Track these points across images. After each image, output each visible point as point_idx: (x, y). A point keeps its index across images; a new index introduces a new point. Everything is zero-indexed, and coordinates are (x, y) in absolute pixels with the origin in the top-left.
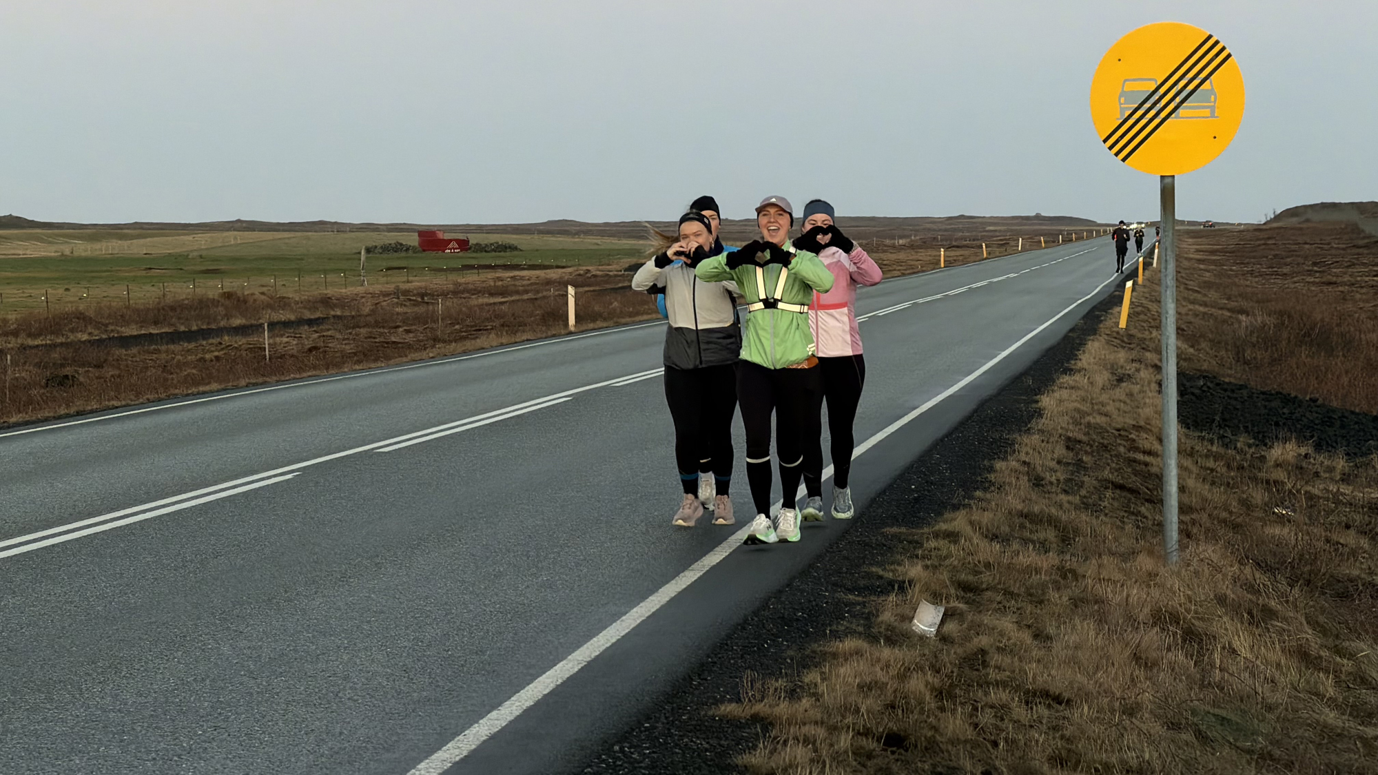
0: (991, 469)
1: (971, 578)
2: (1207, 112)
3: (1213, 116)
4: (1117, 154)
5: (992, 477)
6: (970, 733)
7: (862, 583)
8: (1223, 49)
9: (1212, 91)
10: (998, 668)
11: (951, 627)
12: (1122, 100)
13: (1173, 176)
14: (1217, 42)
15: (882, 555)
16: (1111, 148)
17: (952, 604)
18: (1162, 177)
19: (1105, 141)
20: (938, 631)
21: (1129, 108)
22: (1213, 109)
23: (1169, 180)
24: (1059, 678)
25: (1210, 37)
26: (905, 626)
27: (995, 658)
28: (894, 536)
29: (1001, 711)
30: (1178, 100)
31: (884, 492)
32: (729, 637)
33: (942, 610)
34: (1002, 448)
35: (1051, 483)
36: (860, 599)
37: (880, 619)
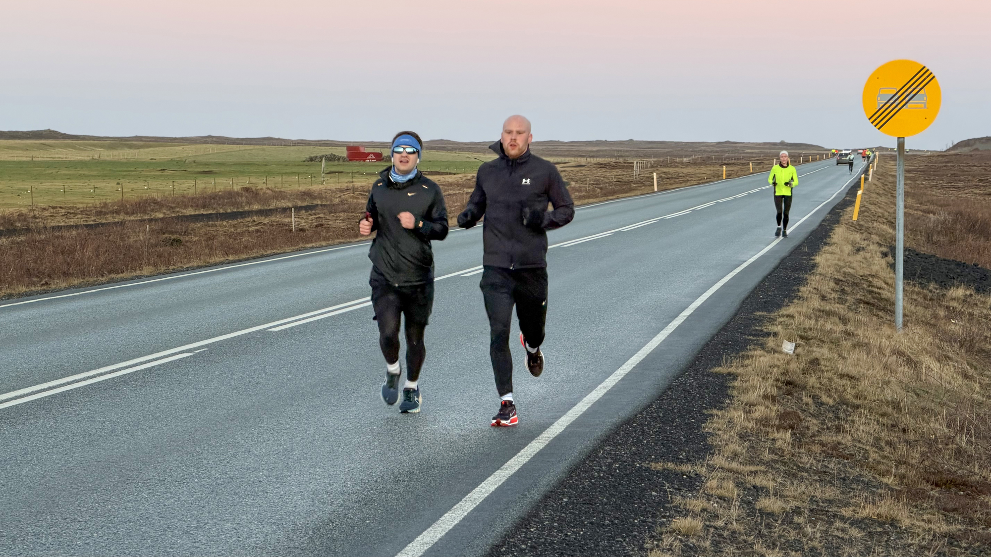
0: (799, 291)
1: (803, 334)
2: (922, 106)
3: (925, 107)
4: (875, 126)
5: (800, 294)
6: (818, 385)
7: (754, 333)
8: (931, 73)
9: (925, 95)
10: (825, 366)
11: (799, 350)
12: (879, 99)
13: (904, 138)
14: (928, 70)
15: (758, 323)
16: (872, 123)
17: (797, 342)
18: (899, 138)
19: (870, 119)
20: (794, 352)
21: (882, 103)
22: (925, 104)
23: (902, 140)
24: (853, 371)
25: (924, 67)
26: (779, 349)
27: (823, 363)
28: (760, 316)
29: (830, 379)
30: (907, 99)
31: (747, 298)
32: (703, 348)
33: (794, 344)
34: (801, 282)
35: (830, 299)
36: (755, 338)
37: (768, 345)
